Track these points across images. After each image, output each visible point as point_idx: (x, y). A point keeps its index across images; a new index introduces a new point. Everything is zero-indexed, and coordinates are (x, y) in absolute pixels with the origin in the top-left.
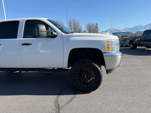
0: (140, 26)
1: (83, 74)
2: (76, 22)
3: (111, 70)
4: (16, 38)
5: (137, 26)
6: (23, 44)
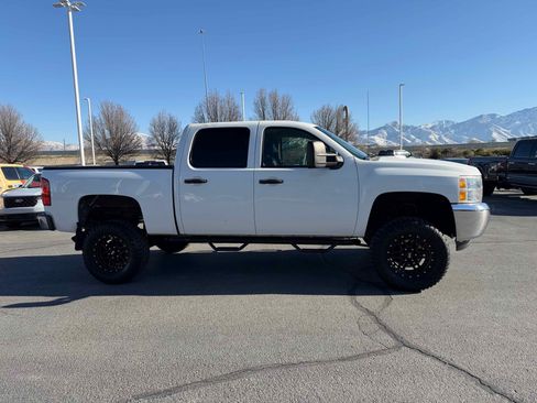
0: (493, 116)
1: (404, 252)
2: (280, 102)
3: (465, 242)
4: (245, 166)
5: (481, 116)
6: (262, 182)
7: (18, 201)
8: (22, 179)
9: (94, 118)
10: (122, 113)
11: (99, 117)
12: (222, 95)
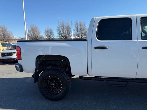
7: (6, 54)
8: (8, 47)
9: (28, 29)
10: (36, 28)
11: (30, 29)
12: (65, 22)
